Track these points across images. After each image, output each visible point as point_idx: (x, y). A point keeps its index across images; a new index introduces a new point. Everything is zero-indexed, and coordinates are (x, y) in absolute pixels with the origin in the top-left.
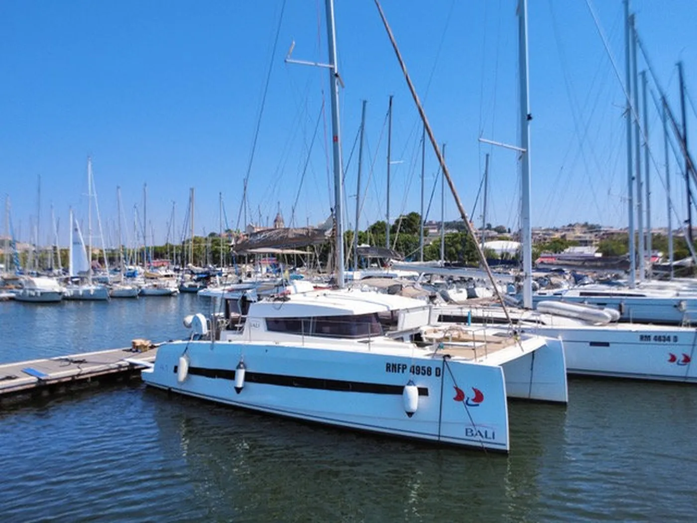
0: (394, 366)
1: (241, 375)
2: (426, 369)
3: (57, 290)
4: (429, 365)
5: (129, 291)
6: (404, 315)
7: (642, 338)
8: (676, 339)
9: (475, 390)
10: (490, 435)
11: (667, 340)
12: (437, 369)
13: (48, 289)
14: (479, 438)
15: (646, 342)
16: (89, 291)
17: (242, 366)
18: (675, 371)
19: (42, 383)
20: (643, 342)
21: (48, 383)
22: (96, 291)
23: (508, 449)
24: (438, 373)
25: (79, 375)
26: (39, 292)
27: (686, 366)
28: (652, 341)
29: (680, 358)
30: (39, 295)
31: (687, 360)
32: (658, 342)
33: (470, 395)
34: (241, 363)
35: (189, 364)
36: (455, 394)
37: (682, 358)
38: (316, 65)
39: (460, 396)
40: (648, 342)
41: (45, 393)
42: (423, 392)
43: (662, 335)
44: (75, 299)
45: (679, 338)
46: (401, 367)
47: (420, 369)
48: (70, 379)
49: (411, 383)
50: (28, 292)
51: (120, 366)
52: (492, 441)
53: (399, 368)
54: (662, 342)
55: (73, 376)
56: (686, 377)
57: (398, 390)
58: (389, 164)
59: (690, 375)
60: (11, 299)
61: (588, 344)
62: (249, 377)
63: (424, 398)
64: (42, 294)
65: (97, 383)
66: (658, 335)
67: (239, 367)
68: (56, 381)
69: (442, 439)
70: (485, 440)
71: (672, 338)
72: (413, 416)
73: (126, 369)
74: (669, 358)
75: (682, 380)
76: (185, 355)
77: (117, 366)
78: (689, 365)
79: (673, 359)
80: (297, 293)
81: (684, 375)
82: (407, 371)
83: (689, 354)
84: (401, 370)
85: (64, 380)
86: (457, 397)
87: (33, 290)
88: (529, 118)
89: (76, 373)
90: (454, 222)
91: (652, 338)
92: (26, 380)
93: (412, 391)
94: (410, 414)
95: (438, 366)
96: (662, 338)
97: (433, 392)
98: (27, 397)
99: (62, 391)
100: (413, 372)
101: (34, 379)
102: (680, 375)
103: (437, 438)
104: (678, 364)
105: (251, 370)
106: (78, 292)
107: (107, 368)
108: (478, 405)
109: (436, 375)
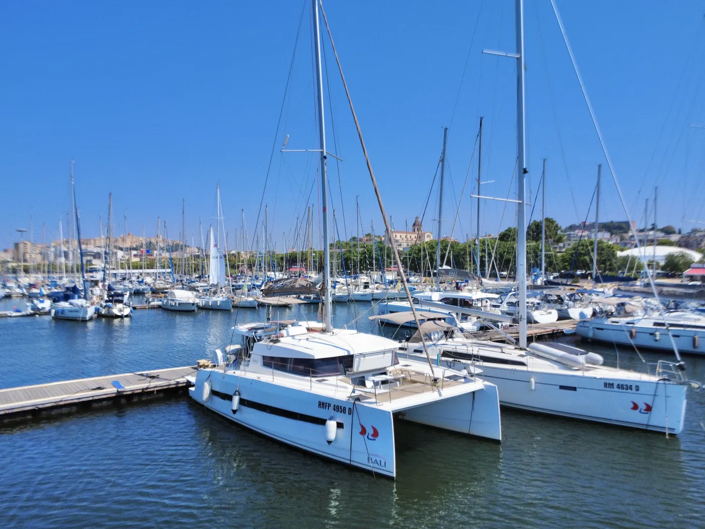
0: (323, 404)
1: (236, 399)
2: (342, 408)
3: (191, 301)
4: (345, 406)
5: (251, 302)
6: (360, 359)
7: (606, 385)
8: (637, 388)
9: (373, 428)
10: (383, 464)
11: (629, 389)
12: (349, 408)
13: (184, 300)
14: (376, 465)
15: (610, 389)
16: (216, 302)
17: (237, 393)
18: (637, 419)
19: (121, 394)
20: (606, 389)
21: (125, 393)
22: (222, 302)
23: (395, 476)
24: (351, 412)
25: (147, 388)
26: (177, 302)
27: (648, 415)
28: (616, 389)
29: (642, 406)
30: (177, 305)
31: (649, 408)
32: (620, 390)
33: (370, 431)
34: (236, 391)
35: (211, 388)
36: (360, 430)
37: (645, 407)
38: (307, 151)
39: (363, 432)
40: (612, 390)
41: (123, 401)
42: (340, 425)
43: (625, 383)
44: (206, 309)
45: (640, 388)
46: (327, 405)
47: (339, 408)
48: (141, 391)
49: (331, 418)
50: (170, 302)
51: (178, 383)
52: (384, 468)
53: (326, 406)
54: (624, 390)
55: (143, 389)
56: (648, 425)
57: (322, 422)
58: (479, 184)
59: (650, 423)
60: (159, 307)
61: (558, 387)
62: (242, 402)
63: (340, 430)
64: (179, 304)
65: (161, 395)
66: (621, 383)
67: (235, 394)
68: (131, 392)
69: (352, 463)
70: (379, 467)
71: (634, 388)
72: (332, 443)
73: (184, 384)
74: (632, 406)
75: (644, 428)
76: (208, 380)
77: (175, 383)
78: (650, 414)
79: (635, 407)
80: (288, 336)
81: (646, 423)
82: (331, 408)
83: (650, 404)
84: (327, 407)
85: (136, 392)
86: (362, 432)
87: (173, 300)
88: (525, 171)
89: (145, 387)
90: (612, 222)
91: (615, 386)
92: (111, 390)
93: (332, 425)
94: (329, 442)
95: (350, 407)
96: (625, 387)
97: (347, 426)
98: (110, 403)
99: (135, 400)
100: (335, 410)
101: (114, 390)
102: (642, 423)
103: (349, 462)
104: (640, 412)
105: (244, 397)
106: (208, 302)
107: (168, 384)
108: (375, 440)
109: (349, 414)
